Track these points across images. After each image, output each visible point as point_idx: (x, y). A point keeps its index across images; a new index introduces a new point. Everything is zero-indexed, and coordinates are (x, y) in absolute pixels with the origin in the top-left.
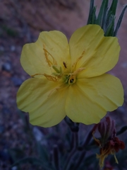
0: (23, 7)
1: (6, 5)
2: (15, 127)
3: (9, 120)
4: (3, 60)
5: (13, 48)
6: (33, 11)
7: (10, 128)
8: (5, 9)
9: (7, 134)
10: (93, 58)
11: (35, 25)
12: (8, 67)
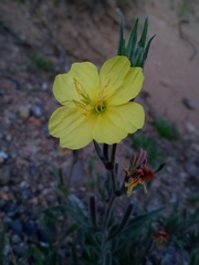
0: (60, 27)
1: (36, 24)
2: (45, 192)
3: (38, 182)
4: (30, 102)
5: (45, 86)
6: (75, 34)
7: (38, 193)
8: (35, 30)
9: (35, 200)
10: (121, 88)
11: (77, 53)
12: (38, 111)
